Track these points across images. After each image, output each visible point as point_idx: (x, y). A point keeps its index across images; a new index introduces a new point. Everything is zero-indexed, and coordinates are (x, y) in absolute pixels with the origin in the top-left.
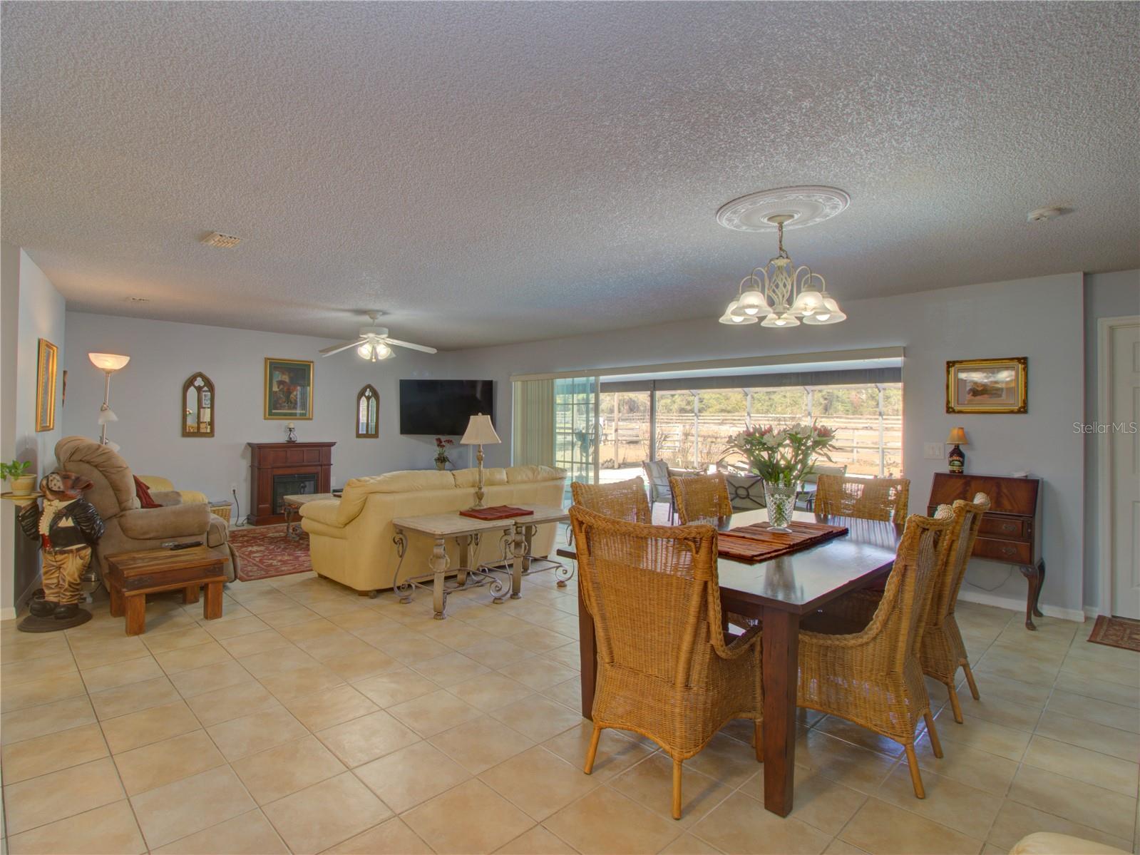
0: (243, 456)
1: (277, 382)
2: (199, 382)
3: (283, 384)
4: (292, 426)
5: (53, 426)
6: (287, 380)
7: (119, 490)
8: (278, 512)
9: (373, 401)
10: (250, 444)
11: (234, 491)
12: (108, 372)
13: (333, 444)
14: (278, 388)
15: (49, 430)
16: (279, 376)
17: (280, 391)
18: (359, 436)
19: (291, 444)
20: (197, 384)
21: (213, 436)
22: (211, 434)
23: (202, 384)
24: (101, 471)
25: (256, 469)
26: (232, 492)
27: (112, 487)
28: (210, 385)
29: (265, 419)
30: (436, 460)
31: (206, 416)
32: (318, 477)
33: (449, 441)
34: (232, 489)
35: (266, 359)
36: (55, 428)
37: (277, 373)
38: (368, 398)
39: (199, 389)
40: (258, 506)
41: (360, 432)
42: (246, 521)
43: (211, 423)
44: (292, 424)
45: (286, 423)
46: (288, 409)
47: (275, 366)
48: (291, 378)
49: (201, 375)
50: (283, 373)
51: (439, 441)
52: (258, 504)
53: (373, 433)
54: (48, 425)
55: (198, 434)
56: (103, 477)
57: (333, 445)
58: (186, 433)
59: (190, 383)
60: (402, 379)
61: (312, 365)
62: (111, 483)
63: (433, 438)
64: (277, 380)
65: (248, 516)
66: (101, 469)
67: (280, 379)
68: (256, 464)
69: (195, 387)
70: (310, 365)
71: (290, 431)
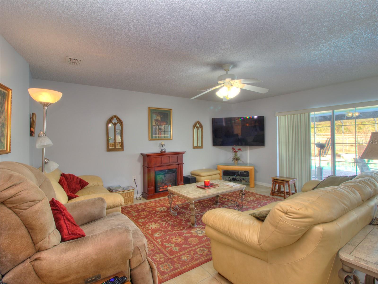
0: (139, 161)
1: (154, 120)
2: (115, 121)
3: (157, 121)
4: (163, 144)
5: (10, 150)
6: (159, 119)
7: (32, 229)
8: (158, 191)
9: (200, 129)
10: (142, 154)
11: (135, 180)
12: (45, 105)
13: (183, 153)
14: (155, 123)
15: (8, 153)
16: (155, 117)
18: (194, 147)
19: (163, 154)
20: (113, 122)
21: (123, 150)
22: (122, 149)
23: (116, 122)
24: (10, 208)
25: (146, 168)
26: (134, 181)
27: (25, 225)
28: (120, 122)
29: (149, 140)
30: (233, 159)
31: (119, 139)
32: (177, 170)
33: (239, 149)
34: (134, 179)
35: (149, 108)
36: (11, 151)
37: (154, 115)
38: (198, 128)
39: (115, 124)
40: (148, 188)
41: (195, 146)
42: (141, 196)
43: (122, 143)
44: (163, 142)
45: (159, 142)
47: (153, 111)
48: (161, 118)
49: (116, 117)
50: (157, 116)
51: (233, 149)
52: (148, 187)
53: (200, 146)
54: (6, 149)
55: (115, 150)
56: (14, 215)
58: (108, 150)
59: (110, 121)
60: (214, 118)
62: (23, 221)
63: (230, 148)
65: (142, 193)
66: (10, 206)
67: (156, 119)
68: (146, 165)
69: (113, 123)
70: (170, 111)
71: (162, 146)
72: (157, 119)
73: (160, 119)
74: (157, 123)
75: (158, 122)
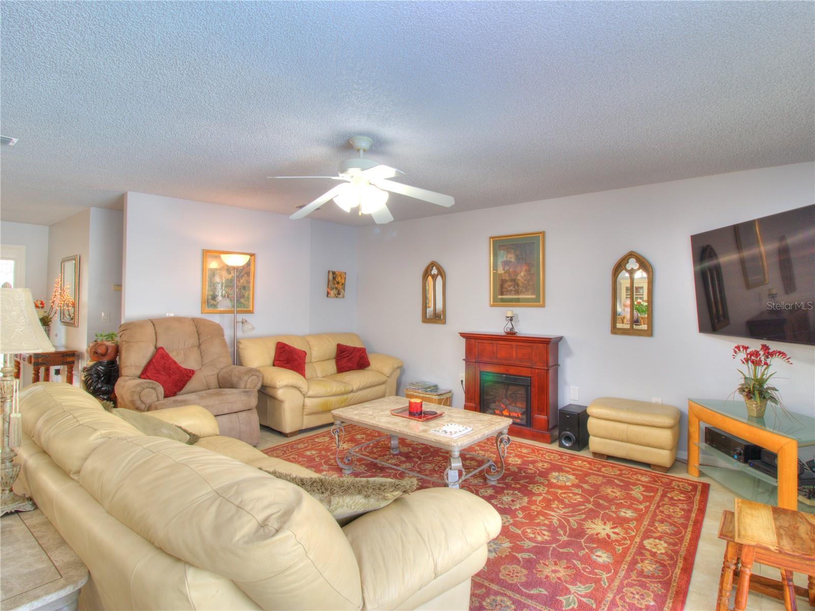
1: (502, 262)
14: (503, 269)
16: (504, 256)
17: (505, 273)
19: (513, 337)
22: (444, 321)
23: (436, 272)
26: (460, 383)
29: (490, 305)
35: (491, 237)
37: (502, 251)
46: (515, 294)
47: (500, 244)
48: (517, 257)
49: (435, 264)
50: (509, 252)
57: (560, 341)
58: (425, 319)
59: (427, 273)
60: (692, 234)
61: (541, 236)
64: (503, 260)
67: (505, 259)
69: (431, 276)
70: (539, 238)
72: (508, 259)
73: (513, 258)
74: (508, 268)
75: (509, 266)
